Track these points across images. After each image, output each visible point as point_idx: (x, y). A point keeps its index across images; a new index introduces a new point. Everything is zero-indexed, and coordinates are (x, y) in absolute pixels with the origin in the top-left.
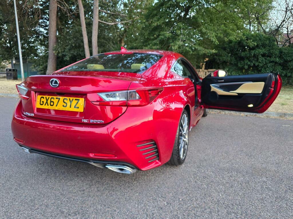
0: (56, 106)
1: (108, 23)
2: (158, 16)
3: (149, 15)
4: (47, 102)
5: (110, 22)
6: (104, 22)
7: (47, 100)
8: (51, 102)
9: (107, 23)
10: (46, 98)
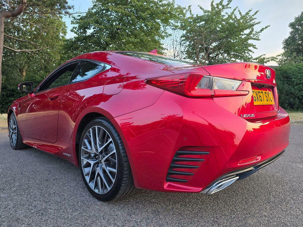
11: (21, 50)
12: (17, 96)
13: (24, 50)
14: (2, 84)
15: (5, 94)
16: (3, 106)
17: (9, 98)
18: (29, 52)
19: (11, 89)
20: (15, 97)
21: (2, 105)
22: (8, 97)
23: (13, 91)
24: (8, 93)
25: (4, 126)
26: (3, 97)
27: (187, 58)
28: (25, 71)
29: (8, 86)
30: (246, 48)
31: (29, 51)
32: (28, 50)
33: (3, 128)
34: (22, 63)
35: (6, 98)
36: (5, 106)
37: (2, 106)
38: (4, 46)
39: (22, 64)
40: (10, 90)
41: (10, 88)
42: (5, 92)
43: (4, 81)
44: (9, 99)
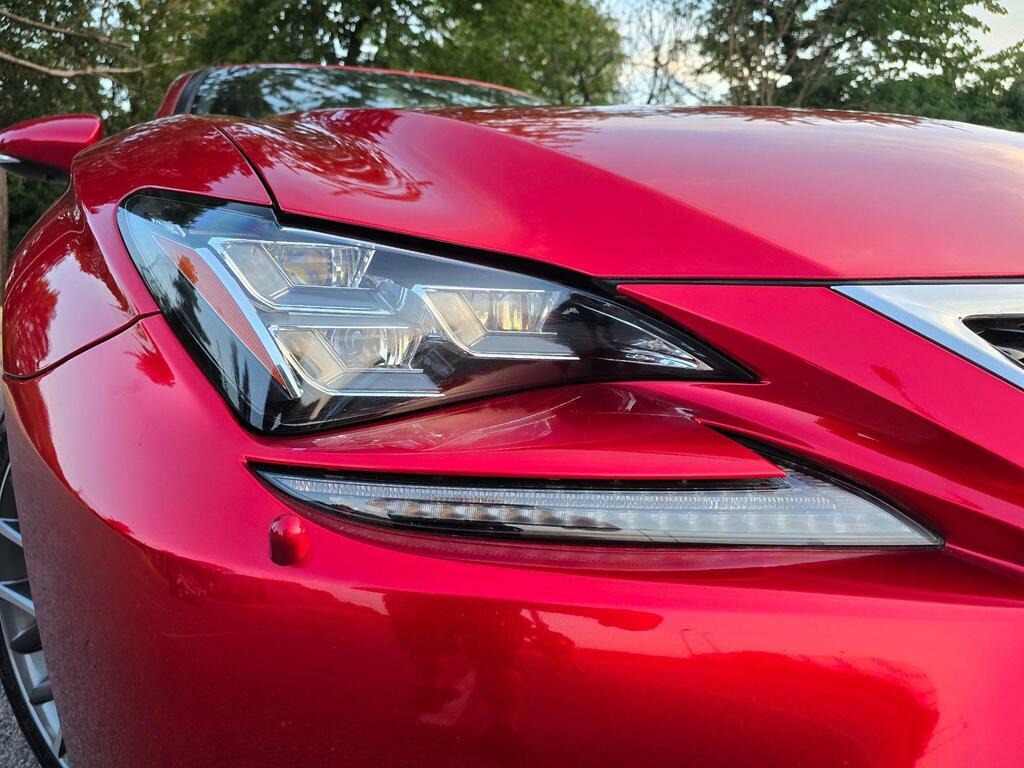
1: (50, 68)
2: (246, 46)
3: (215, 43)
5: (56, 68)
6: (29, 64)
9: (44, 69)
27: (709, 68)
30: (953, 8)
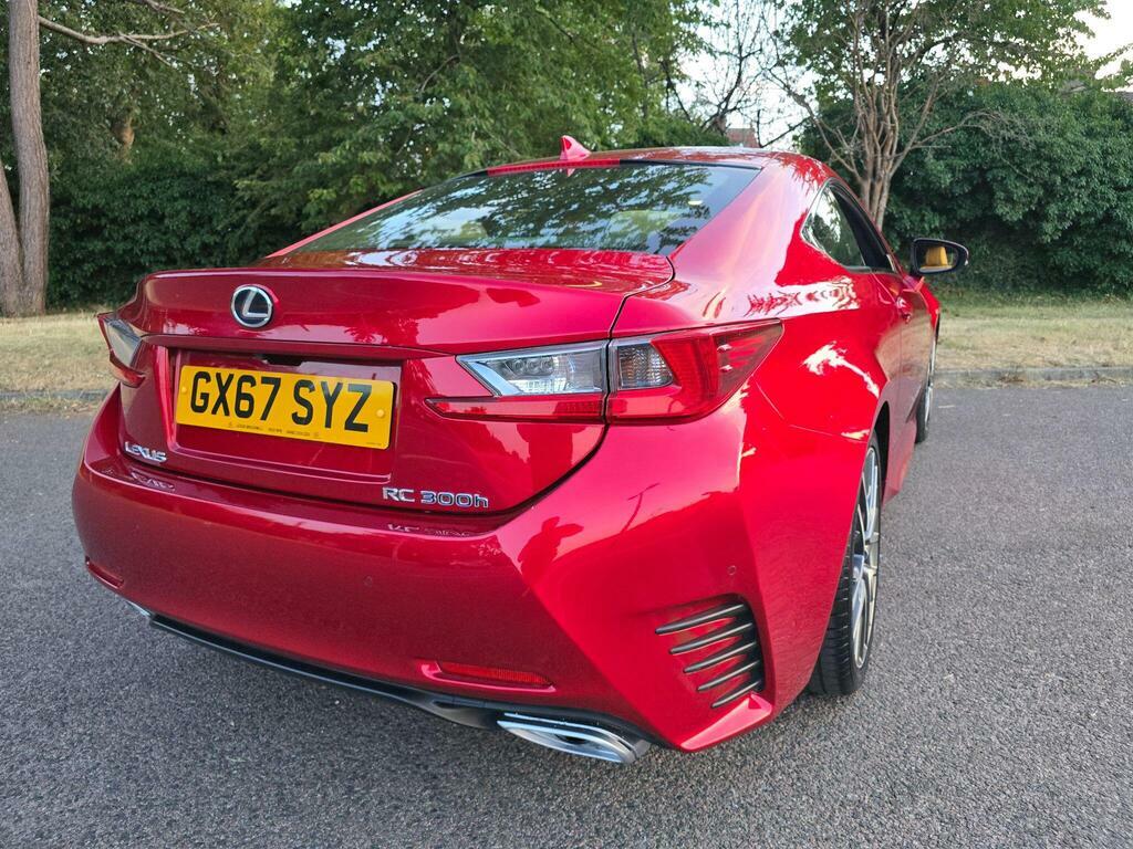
0: (264, 417)
4: (222, 400)
7: (223, 389)
8: (241, 396)
9: (79, 35)
10: (218, 376)
11: (113, 39)
12: (115, 235)
13: (122, 37)
14: (51, 184)
15: (65, 225)
16: (63, 276)
17: (82, 240)
18: (145, 46)
19: (90, 207)
20: (108, 240)
21: (58, 272)
22: (79, 236)
23: (97, 212)
24: (79, 221)
25: (91, 382)
26: (60, 240)
27: (794, 60)
28: (132, 125)
29: (75, 192)
31: (143, 40)
32: (136, 36)
33: (88, 395)
34: (121, 93)
35: (74, 244)
36: (69, 274)
37: (59, 277)
38: (43, 20)
39: (118, 97)
40: (84, 210)
41: (85, 202)
42: (66, 216)
43: (58, 173)
44: (83, 244)
